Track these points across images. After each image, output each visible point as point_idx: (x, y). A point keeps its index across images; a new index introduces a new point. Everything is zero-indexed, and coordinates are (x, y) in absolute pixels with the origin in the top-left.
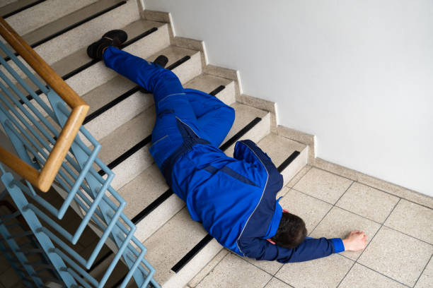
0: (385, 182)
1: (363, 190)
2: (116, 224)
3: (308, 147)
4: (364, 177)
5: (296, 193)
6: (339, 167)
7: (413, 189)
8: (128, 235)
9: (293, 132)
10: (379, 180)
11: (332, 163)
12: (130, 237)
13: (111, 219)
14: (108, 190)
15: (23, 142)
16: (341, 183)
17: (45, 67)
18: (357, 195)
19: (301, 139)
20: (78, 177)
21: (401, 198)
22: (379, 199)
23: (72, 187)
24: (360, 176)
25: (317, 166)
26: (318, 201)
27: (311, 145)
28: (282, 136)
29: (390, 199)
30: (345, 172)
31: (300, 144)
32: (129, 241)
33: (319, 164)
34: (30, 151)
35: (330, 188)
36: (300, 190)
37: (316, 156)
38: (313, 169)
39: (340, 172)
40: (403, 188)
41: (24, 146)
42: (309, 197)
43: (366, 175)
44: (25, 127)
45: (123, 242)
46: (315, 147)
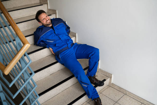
0: (137, 96)
1: (128, 98)
2: (32, 94)
3: (109, 78)
4: (129, 93)
5: (102, 95)
6: (120, 88)
7: (147, 100)
8: (35, 99)
9: (105, 72)
10: (135, 95)
11: (117, 86)
12: (36, 100)
13: (30, 91)
14: (31, 79)
15: (3, 58)
16: (120, 94)
17: (17, 28)
18: (125, 99)
19: (107, 75)
20: (20, 72)
21: (142, 103)
22: (134, 102)
23: (17, 76)
24: (127, 92)
25: (112, 86)
26: (110, 100)
27: (111, 78)
28: (100, 73)
29: (138, 103)
30: (122, 90)
31: (107, 77)
32: (35, 102)
33: (112, 85)
34: (5, 61)
35: (116, 95)
36: (104, 94)
37: (112, 82)
38: (110, 87)
39: (120, 90)
40: (143, 99)
41: (3, 59)
42: (107, 97)
43: (130, 92)
44: (5, 52)
45: (33, 102)
46: (112, 79)
